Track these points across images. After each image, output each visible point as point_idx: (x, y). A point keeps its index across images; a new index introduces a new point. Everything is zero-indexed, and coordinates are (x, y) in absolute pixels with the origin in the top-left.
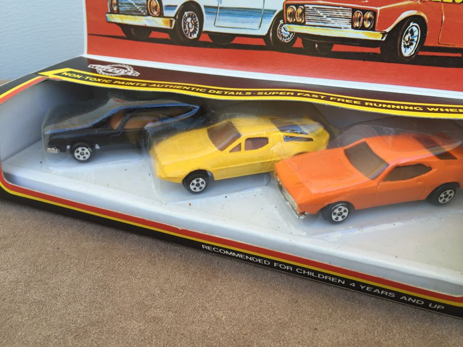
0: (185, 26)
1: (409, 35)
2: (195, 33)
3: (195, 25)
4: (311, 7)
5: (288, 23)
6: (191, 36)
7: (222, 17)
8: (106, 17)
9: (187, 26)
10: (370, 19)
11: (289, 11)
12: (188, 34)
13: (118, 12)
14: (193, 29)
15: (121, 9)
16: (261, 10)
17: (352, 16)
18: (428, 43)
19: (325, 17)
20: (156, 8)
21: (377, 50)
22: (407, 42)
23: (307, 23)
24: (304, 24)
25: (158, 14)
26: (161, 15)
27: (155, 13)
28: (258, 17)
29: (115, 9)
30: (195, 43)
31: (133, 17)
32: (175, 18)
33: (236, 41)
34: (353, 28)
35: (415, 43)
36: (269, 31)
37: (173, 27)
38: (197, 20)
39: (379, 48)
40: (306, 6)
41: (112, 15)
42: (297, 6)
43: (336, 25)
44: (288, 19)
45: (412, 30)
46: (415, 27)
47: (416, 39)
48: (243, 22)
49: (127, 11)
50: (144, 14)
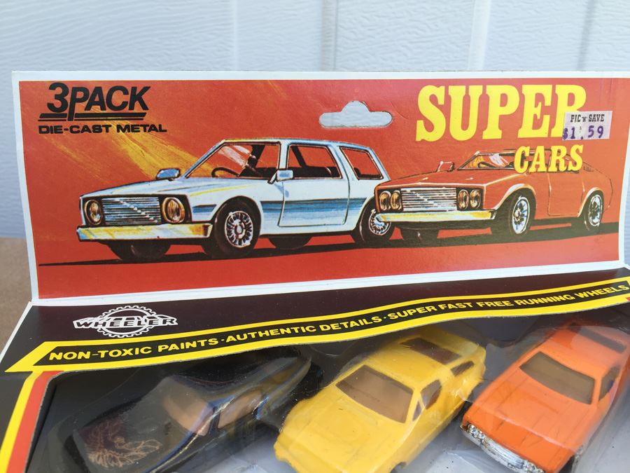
0: (229, 233)
1: (519, 210)
2: (248, 239)
3: (247, 228)
4: (408, 190)
5: (382, 212)
6: (240, 244)
7: (289, 214)
8: (78, 233)
9: (233, 231)
10: (476, 198)
11: (383, 197)
12: (236, 241)
13: (103, 223)
14: (244, 234)
15: (107, 218)
16: (346, 199)
17: (457, 196)
18: (538, 217)
19: (426, 200)
20: (177, 211)
21: (488, 231)
22: (517, 218)
23: (405, 210)
24: (401, 211)
25: (180, 220)
26: (187, 220)
27: (176, 218)
28: (342, 209)
29: (96, 219)
30: (249, 253)
31: (135, 228)
32: (212, 222)
33: (312, 242)
34: (459, 209)
35: (525, 218)
36: (358, 225)
37: (208, 236)
38: (250, 221)
39: (489, 229)
40: (402, 189)
41: (90, 229)
42: (392, 191)
43: (440, 208)
44: (382, 207)
45: (521, 204)
46: (523, 201)
47: (526, 213)
48: (322, 218)
49: (121, 220)
50: (156, 221)
